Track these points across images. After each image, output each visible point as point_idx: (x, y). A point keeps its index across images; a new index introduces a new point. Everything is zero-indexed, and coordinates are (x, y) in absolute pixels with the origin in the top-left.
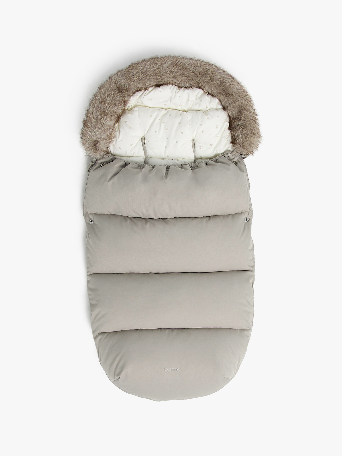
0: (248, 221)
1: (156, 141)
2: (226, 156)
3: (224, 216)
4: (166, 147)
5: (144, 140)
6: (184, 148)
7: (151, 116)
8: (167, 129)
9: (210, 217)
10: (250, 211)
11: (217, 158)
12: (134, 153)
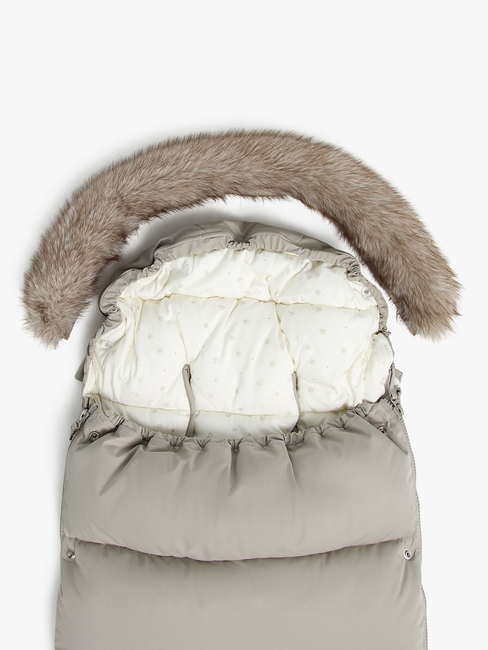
0: (413, 559)
1: (216, 380)
2: (362, 414)
3: (360, 547)
4: (237, 391)
5: (188, 374)
6: (277, 394)
7: (206, 325)
8: (238, 353)
9: (329, 554)
10: (415, 536)
11: (344, 417)
12: (166, 405)
